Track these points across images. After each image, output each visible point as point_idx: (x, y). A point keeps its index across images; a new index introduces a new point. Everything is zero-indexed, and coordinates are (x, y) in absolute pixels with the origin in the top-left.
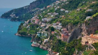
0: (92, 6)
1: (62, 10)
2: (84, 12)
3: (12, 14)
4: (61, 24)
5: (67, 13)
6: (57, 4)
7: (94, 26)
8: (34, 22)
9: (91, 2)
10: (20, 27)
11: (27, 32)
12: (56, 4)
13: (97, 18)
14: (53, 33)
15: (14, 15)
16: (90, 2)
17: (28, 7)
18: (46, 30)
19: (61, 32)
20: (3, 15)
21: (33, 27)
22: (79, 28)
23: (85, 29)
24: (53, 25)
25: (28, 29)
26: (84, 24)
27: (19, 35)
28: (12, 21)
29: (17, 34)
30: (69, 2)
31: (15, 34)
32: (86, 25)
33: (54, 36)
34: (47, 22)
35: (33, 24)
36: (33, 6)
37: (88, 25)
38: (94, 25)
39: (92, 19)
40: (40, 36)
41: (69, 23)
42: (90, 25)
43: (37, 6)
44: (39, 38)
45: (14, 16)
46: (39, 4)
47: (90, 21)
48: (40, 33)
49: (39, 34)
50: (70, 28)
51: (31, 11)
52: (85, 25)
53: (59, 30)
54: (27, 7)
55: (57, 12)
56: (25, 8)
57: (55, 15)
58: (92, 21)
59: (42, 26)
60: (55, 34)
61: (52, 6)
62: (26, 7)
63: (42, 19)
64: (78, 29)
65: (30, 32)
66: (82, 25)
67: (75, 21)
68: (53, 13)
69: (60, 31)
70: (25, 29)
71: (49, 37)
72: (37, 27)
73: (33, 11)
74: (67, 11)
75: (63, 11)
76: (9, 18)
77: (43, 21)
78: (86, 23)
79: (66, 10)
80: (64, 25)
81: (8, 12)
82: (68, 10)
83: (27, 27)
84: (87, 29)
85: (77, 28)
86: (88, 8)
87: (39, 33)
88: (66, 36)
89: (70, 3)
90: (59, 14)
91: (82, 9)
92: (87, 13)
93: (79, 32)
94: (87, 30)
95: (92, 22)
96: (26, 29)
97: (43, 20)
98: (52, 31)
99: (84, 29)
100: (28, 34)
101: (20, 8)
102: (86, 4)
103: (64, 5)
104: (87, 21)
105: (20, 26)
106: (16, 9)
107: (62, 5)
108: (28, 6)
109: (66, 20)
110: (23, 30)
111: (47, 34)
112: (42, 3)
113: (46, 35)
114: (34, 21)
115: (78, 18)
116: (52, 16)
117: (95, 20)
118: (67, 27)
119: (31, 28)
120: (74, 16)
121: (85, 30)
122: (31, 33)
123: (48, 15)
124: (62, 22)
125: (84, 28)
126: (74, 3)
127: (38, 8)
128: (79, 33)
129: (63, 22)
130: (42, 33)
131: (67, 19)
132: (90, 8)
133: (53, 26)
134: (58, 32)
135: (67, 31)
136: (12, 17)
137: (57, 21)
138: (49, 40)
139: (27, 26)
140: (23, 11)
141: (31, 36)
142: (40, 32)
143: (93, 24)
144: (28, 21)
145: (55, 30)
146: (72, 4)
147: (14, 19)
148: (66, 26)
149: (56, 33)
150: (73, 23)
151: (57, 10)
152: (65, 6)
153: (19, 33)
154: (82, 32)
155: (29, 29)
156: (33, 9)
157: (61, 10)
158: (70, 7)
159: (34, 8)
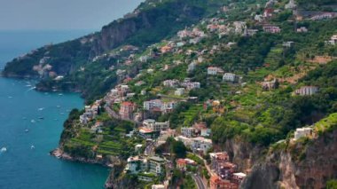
0: (317, 75)
1: (212, 71)
2: (288, 97)
3: (41, 62)
4: (209, 130)
5: (230, 81)
6: (195, 42)
7: (321, 164)
8: (117, 112)
9: (313, 57)
10: (68, 124)
11: (94, 148)
12: (191, 41)
13: (331, 136)
14: (181, 164)
15: (48, 66)
16: (308, 56)
17: (96, 40)
18: (159, 151)
19: (209, 162)
20: (9, 63)
21: (112, 129)
22: (269, 164)
23: (290, 173)
24: (183, 134)
25: (94, 137)
26: (289, 154)
27: (65, 155)
28: (42, 91)
29: (58, 154)
30: (236, 40)
31: (51, 153)
32: (293, 159)
33: (184, 177)
34: (161, 112)
35: (115, 119)
36: (112, 36)
37: (301, 159)
38: (321, 160)
39: (315, 140)
40: (136, 173)
41: (238, 137)
42: (307, 159)
43: (128, 37)
44: (135, 178)
45: (48, 71)
46: (133, 30)
47: (307, 146)
48: (139, 163)
49: (135, 166)
50: (240, 153)
51: (107, 57)
52: (290, 159)
53: (201, 153)
54: (91, 40)
55: (196, 77)
56: (87, 43)
57: (189, 88)
58: (316, 146)
59: (143, 131)
60: (189, 169)
61: (180, 48)
62: (88, 37)
63: (144, 103)
64: (267, 167)
65: (104, 148)
66: (282, 158)
67: (256, 128)
68: (182, 81)
69: (207, 158)
70: (85, 136)
71: (170, 178)
72: (129, 129)
73: (112, 54)
74: (229, 76)
75: (215, 76)
76: (30, 79)
77: (146, 111)
78: (295, 150)
79: (227, 71)
80: (219, 141)
81: (28, 55)
82: (232, 72)
83: (94, 128)
84: (298, 173)
85: (264, 165)
86: (300, 81)
87: (133, 162)
88: (226, 181)
89: (239, 44)
90: (201, 86)
91: (280, 80)
92: (298, 102)
93: (272, 178)
94: (296, 176)
95: (316, 151)
96: (89, 136)
97: (146, 105)
98: (177, 157)
99: (287, 172)
100: (96, 153)
101: (66, 43)
102: (296, 62)
103: (220, 52)
104: (299, 146)
105: (67, 121)
106: (56, 46)
107: (211, 52)
108: (97, 34)
109: (226, 120)
110: (79, 138)
111: (162, 166)
112: (144, 27)
113: (158, 168)
114: (116, 108)
115: (269, 118)
116: (178, 92)
117: (326, 142)
118: (231, 146)
119: (107, 133)
120: (254, 107)
121: (289, 176)
122: (106, 152)
123: (163, 85)
124: (213, 126)
125: (288, 167)
126: (255, 46)
127: (131, 44)
128: (270, 182)
129: (218, 127)
130: (145, 161)
131: (231, 119)
132: (307, 80)
133: (181, 137)
134: (200, 163)
135: (231, 161)
136: (41, 72)
137: (196, 119)
138: (168, 187)
139: (94, 124)
140: (80, 52)
141: (105, 162)
142: (136, 158)
143: (319, 158)
144: (95, 107)
145: (190, 154)
146: (249, 50)
147: (48, 83)
148: (227, 142)
149: (192, 164)
150: (250, 136)
151: (194, 71)
152: (221, 56)
153: (66, 150)
154: (281, 180)
155: (100, 137)
156: (114, 47)
157: (209, 72)
158: (239, 61)
159: (117, 45)
